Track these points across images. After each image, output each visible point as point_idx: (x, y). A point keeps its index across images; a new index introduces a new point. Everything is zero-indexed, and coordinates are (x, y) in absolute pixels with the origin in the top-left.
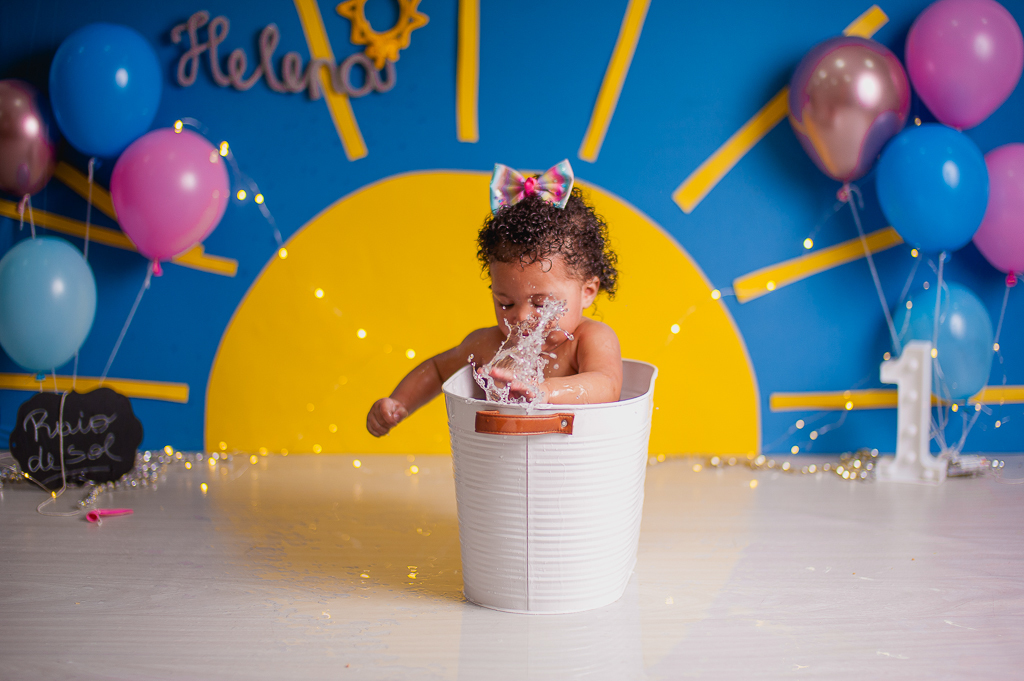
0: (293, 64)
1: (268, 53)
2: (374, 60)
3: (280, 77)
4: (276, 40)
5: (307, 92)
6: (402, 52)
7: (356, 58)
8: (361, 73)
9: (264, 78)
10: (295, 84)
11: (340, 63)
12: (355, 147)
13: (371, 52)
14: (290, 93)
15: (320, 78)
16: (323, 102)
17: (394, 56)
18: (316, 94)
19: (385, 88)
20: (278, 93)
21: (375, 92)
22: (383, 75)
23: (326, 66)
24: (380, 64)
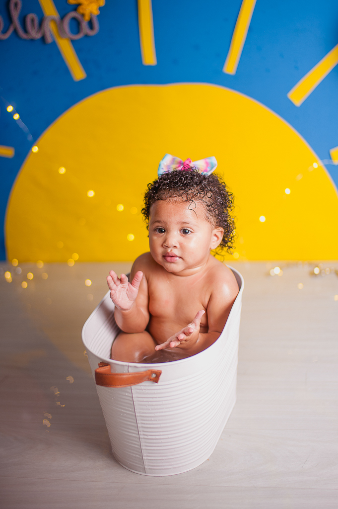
0: (33, 21)
1: (16, 15)
2: (83, 15)
3: (25, 30)
4: (20, 6)
5: (43, 39)
6: (100, 9)
7: (73, 14)
8: (76, 24)
9: (15, 31)
10: (35, 34)
11: (62, 18)
12: (78, 73)
13: (81, 10)
14: (32, 40)
15: (51, 28)
16: (54, 44)
17: (96, 12)
18: (49, 40)
19: (92, 33)
20: (25, 40)
21: (86, 36)
22: (91, 24)
23: (53, 20)
24: (87, 18)
